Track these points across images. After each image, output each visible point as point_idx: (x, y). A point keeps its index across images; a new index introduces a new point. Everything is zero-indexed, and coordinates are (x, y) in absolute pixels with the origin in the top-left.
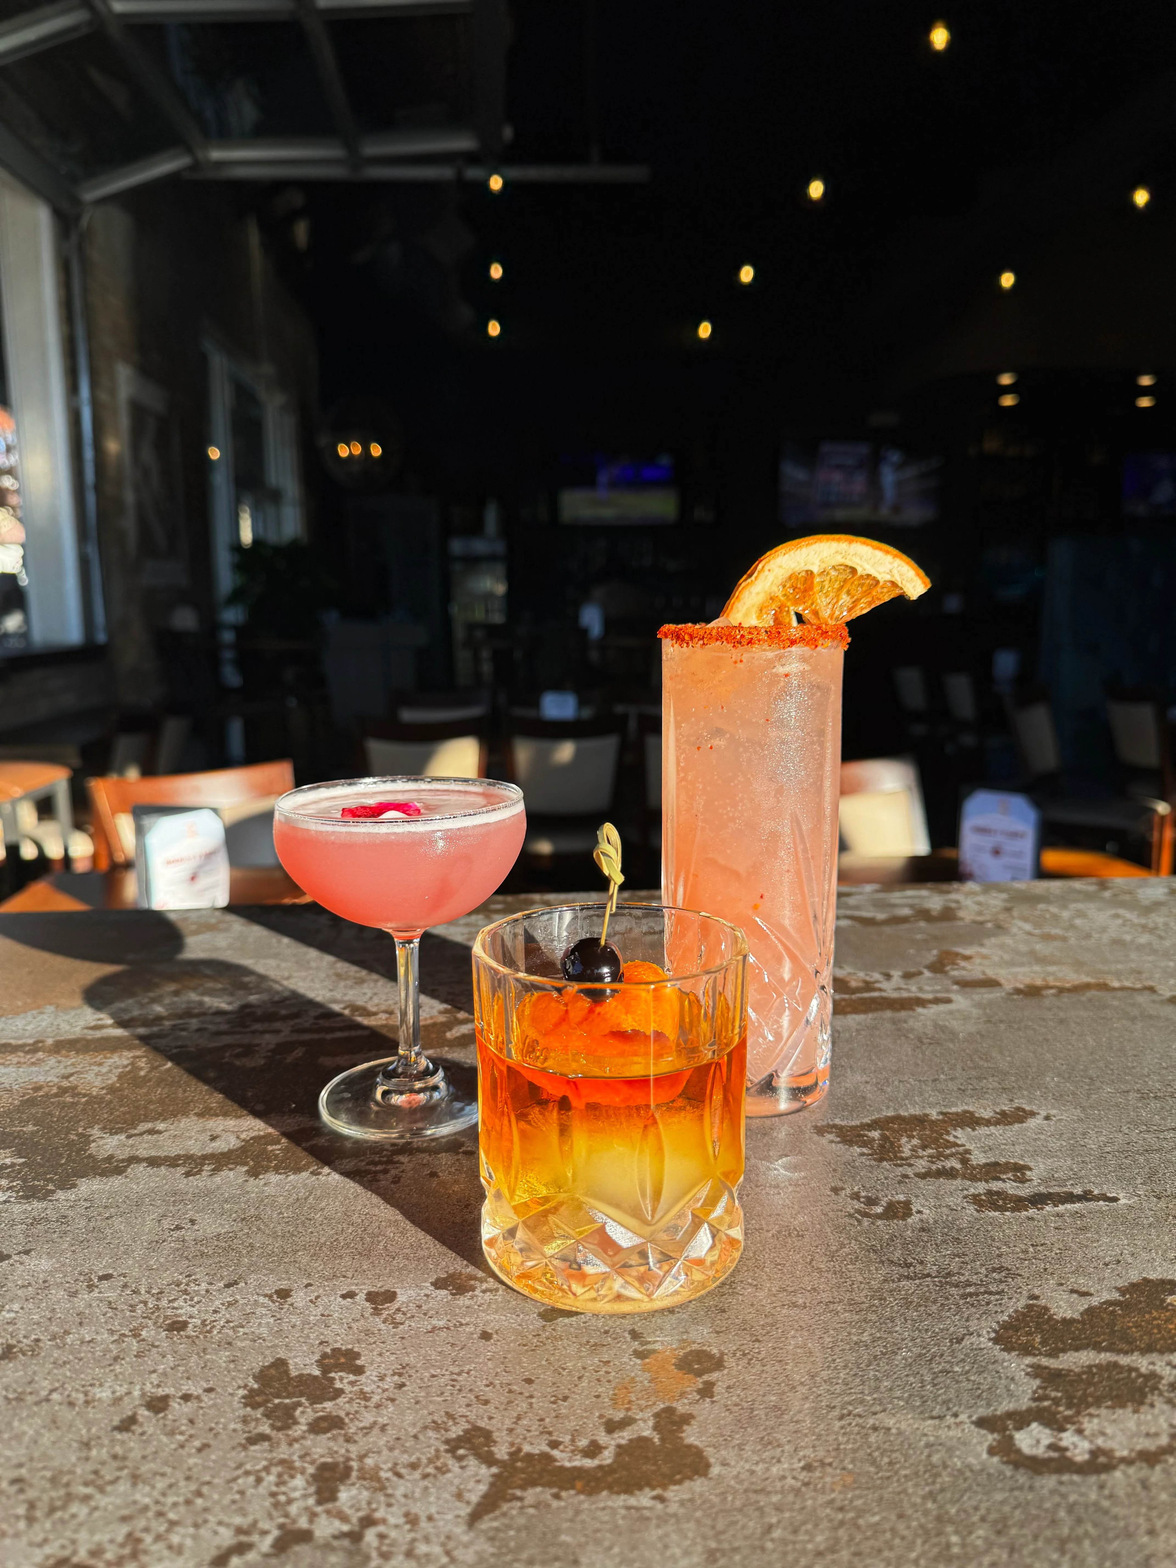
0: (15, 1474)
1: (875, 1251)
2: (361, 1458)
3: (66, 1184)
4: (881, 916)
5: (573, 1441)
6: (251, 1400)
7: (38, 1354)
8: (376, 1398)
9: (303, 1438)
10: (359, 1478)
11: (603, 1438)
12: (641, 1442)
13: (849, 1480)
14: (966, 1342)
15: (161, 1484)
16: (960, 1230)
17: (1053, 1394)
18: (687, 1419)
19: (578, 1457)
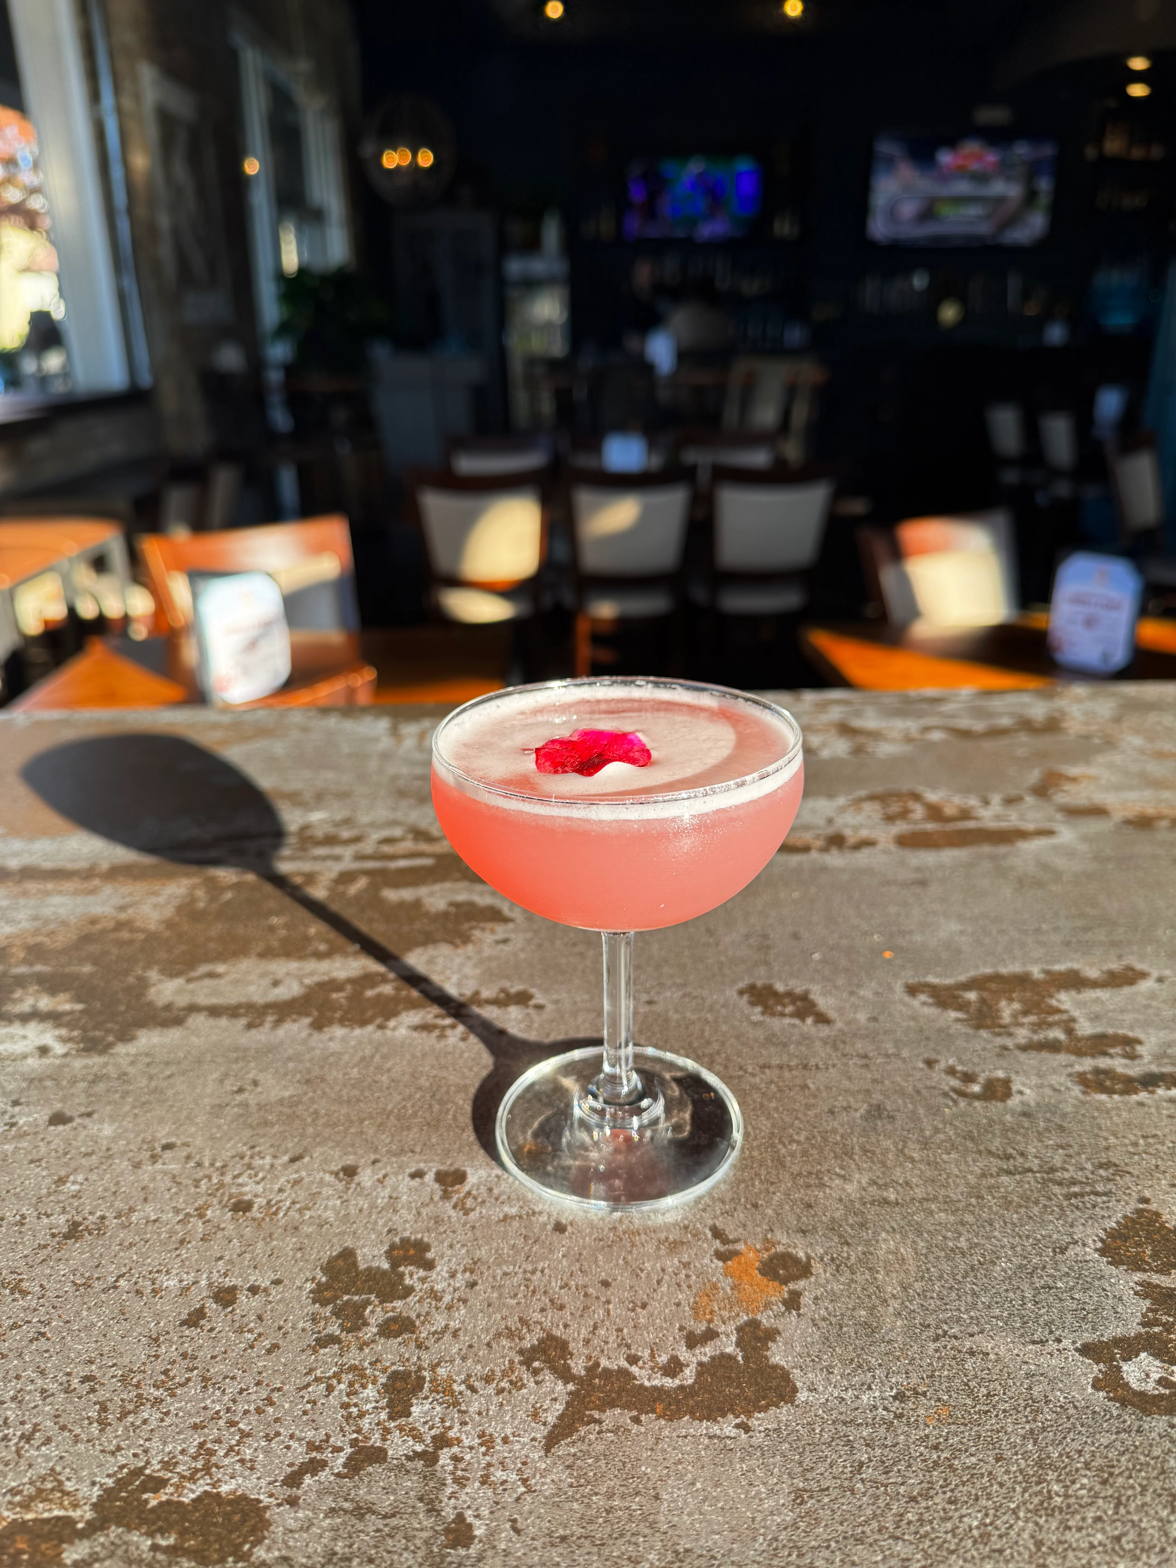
0: (86, 1371)
1: (972, 1139)
2: (434, 1367)
3: (125, 1036)
4: (979, 726)
5: (652, 1356)
6: (320, 1295)
7: (104, 1234)
8: (447, 1298)
9: (373, 1341)
10: (431, 1391)
11: (684, 1354)
12: (724, 1359)
13: (944, 1414)
14: (1070, 1253)
15: (232, 1389)
16: (1064, 1115)
17: (1164, 1318)
18: (771, 1335)
19: (659, 1375)
